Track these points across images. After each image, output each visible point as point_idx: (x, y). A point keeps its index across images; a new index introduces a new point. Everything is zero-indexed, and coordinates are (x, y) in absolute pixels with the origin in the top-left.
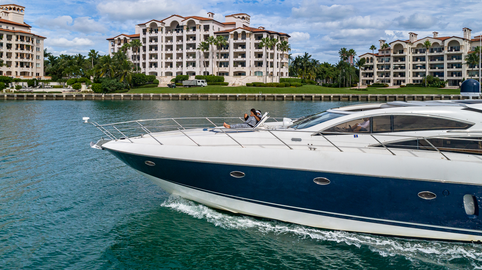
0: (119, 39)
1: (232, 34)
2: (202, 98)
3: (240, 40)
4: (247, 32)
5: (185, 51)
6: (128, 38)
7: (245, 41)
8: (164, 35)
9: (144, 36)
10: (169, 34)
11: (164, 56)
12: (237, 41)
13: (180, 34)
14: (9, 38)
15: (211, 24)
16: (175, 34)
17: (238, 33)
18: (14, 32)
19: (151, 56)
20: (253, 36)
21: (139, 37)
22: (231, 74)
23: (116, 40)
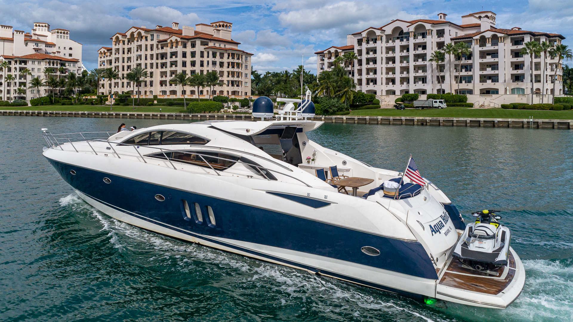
0: (330, 53)
1: (477, 40)
2: (445, 123)
3: (489, 47)
4: (499, 35)
5: (412, 64)
6: (339, 51)
7: (496, 48)
8: (384, 45)
9: (359, 48)
10: (390, 44)
11: (384, 71)
12: (485, 49)
13: (404, 43)
14: (222, 56)
15: (447, 28)
16: (398, 44)
17: (487, 37)
18: (226, 50)
19: (368, 71)
20: (508, 41)
21: (353, 49)
22: (477, 91)
23: (326, 53)
